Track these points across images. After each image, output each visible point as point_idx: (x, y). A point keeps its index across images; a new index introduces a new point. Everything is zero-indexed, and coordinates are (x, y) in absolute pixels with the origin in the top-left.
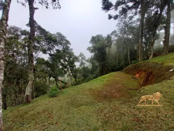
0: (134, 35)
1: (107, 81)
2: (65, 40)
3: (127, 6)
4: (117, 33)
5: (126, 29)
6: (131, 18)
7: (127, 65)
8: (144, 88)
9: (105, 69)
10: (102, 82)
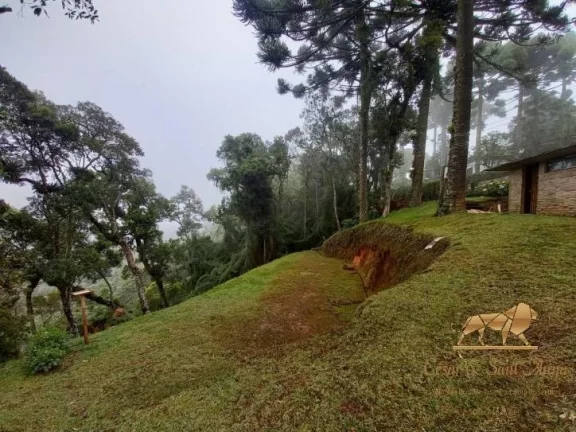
0: (347, 148)
1: (275, 283)
2: (117, 135)
3: (329, 68)
4: (304, 137)
5: (328, 130)
6: (339, 101)
7: (330, 231)
8: (371, 301)
9: (268, 241)
10: (256, 287)
